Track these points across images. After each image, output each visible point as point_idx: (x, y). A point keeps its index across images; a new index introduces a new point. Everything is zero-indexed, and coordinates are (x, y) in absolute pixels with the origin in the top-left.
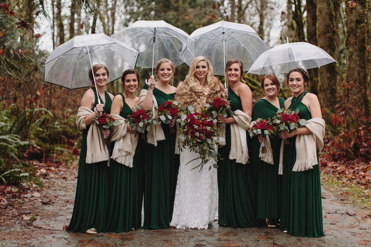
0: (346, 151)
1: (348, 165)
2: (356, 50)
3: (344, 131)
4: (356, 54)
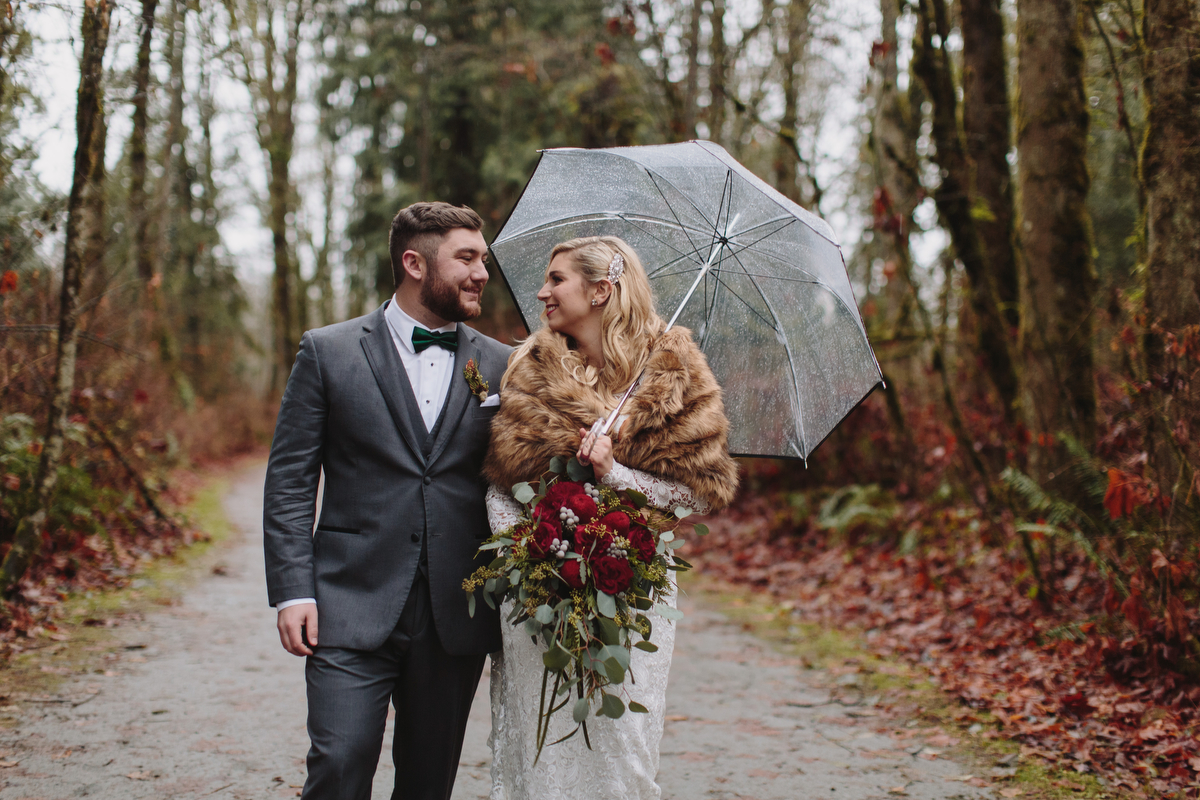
0: (1176, 641)
1: (1187, 711)
2: (1188, 189)
3: (1165, 549)
4: (1188, 206)
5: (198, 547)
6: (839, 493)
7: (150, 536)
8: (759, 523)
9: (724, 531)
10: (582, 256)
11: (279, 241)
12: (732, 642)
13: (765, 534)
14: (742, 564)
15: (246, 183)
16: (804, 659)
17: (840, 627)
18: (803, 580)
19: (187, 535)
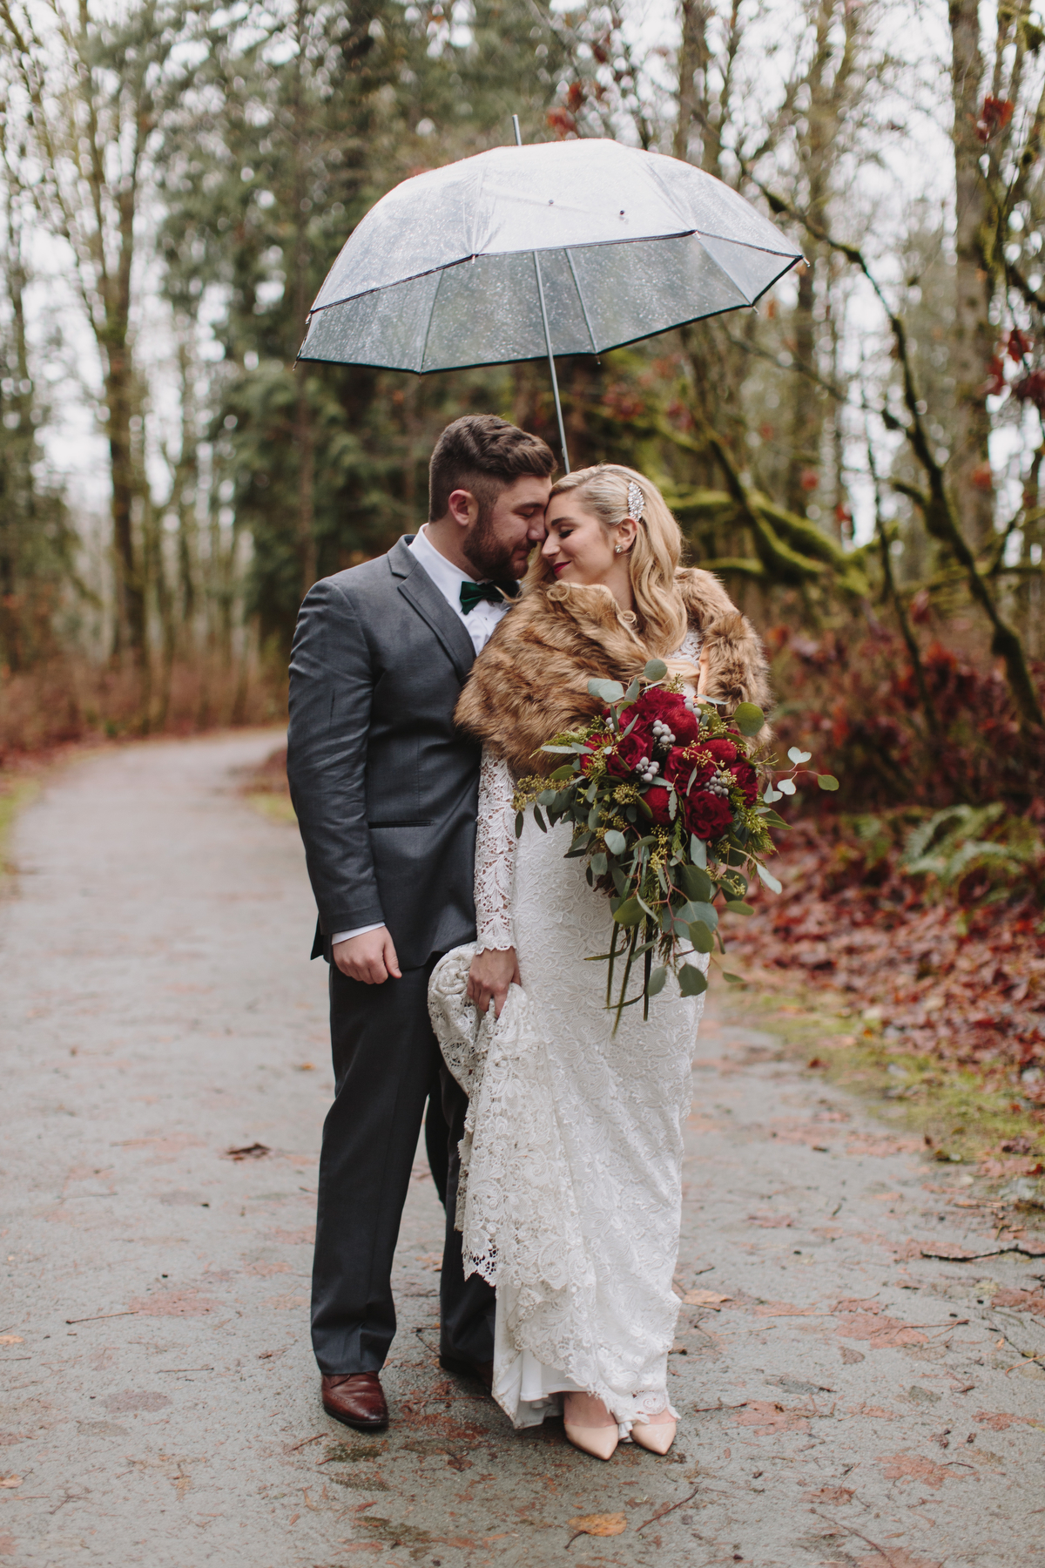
6: (940, 817)
8: (808, 861)
10: (591, 494)
11: (119, 453)
13: (819, 881)
15: (75, 375)
17: (972, 1061)
18: (891, 963)
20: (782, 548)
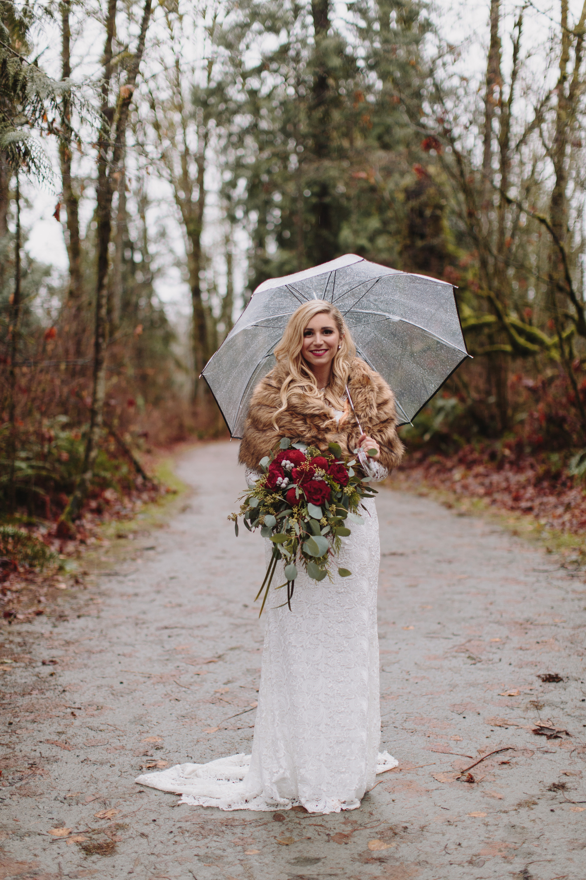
5: (170, 497)
6: (581, 453)
7: (140, 490)
8: (530, 473)
9: (507, 480)
11: (196, 292)
12: (505, 541)
13: (533, 481)
14: (517, 499)
15: (171, 251)
16: (548, 549)
17: (576, 532)
18: (556, 507)
19: (162, 490)
20: (521, 341)
